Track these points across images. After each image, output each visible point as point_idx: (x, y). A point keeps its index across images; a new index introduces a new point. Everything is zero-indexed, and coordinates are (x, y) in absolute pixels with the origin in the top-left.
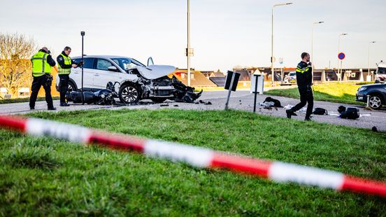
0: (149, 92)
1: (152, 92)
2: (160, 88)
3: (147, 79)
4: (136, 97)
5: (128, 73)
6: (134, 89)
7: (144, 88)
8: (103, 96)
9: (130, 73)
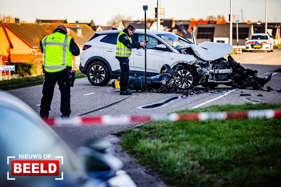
0: (208, 76)
1: (211, 77)
2: (221, 71)
3: (204, 61)
4: (191, 82)
5: (181, 53)
6: (188, 73)
7: (201, 71)
8: (164, 82)
9: (184, 53)
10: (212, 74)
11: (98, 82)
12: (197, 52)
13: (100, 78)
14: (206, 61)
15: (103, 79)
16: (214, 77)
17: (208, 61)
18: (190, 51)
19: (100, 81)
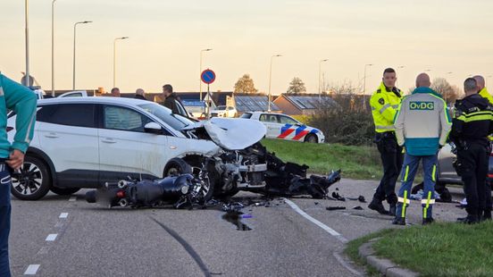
0: (236, 177)
3: (227, 150)
5: (188, 137)
7: (224, 168)
9: (193, 137)
10: (243, 173)
11: (29, 193)
12: (215, 135)
13: (32, 185)
14: (230, 151)
15: (38, 187)
16: (246, 179)
17: (234, 151)
18: (202, 133)
19: (32, 192)
